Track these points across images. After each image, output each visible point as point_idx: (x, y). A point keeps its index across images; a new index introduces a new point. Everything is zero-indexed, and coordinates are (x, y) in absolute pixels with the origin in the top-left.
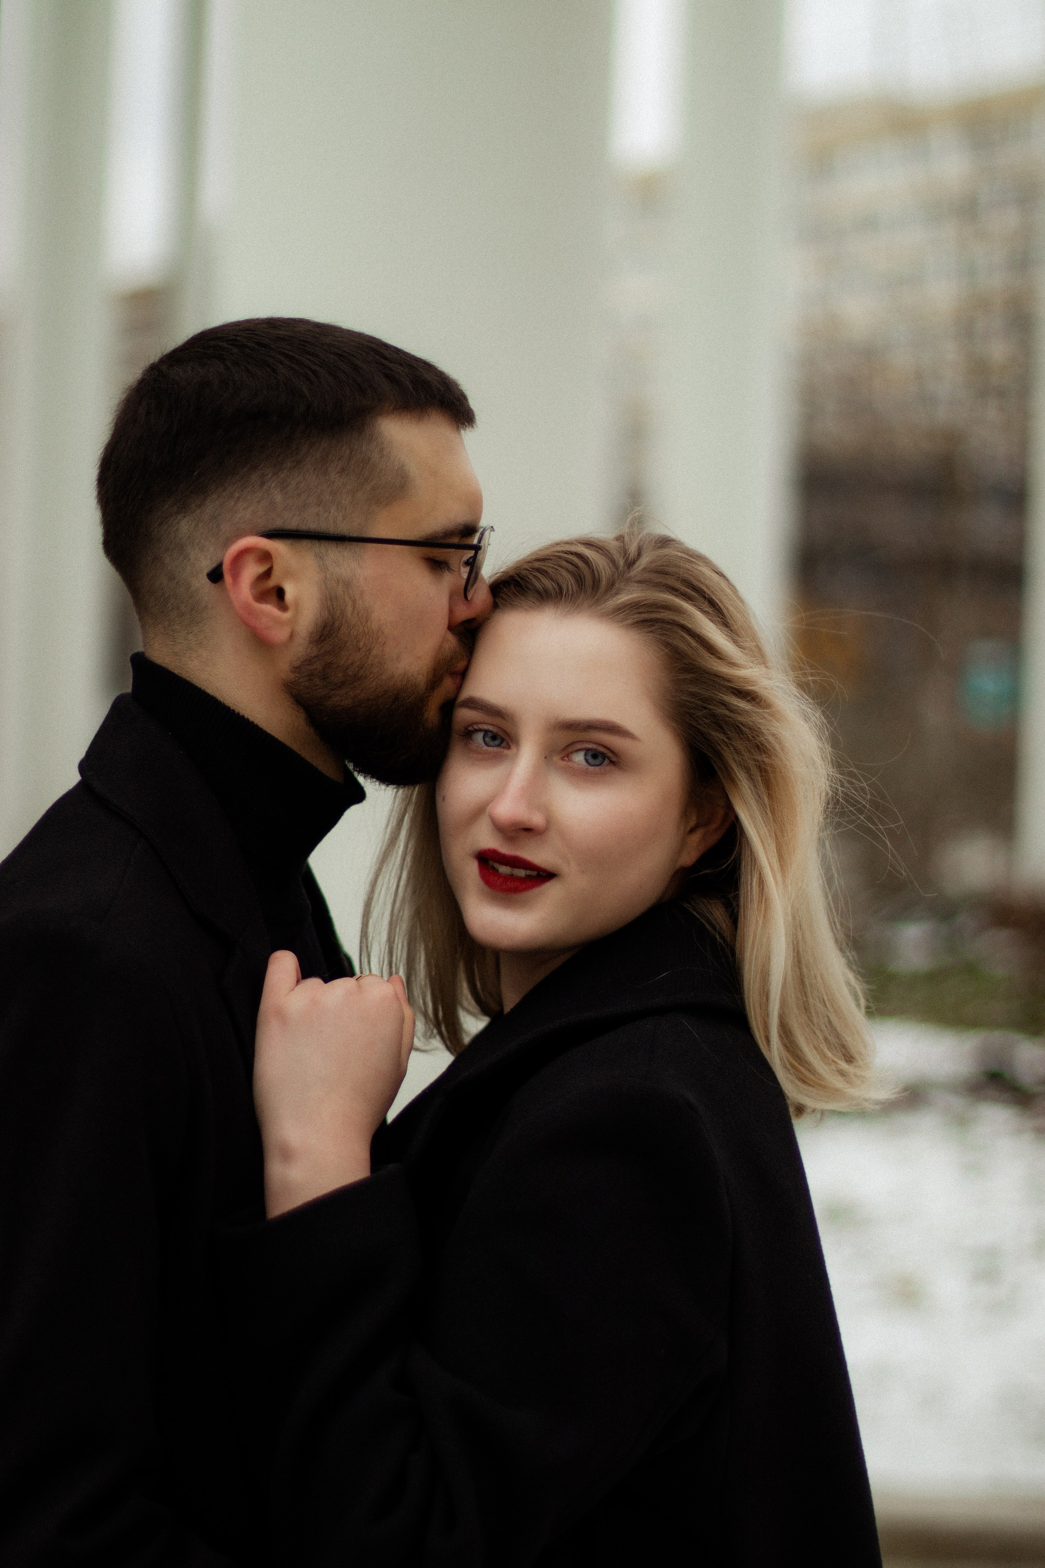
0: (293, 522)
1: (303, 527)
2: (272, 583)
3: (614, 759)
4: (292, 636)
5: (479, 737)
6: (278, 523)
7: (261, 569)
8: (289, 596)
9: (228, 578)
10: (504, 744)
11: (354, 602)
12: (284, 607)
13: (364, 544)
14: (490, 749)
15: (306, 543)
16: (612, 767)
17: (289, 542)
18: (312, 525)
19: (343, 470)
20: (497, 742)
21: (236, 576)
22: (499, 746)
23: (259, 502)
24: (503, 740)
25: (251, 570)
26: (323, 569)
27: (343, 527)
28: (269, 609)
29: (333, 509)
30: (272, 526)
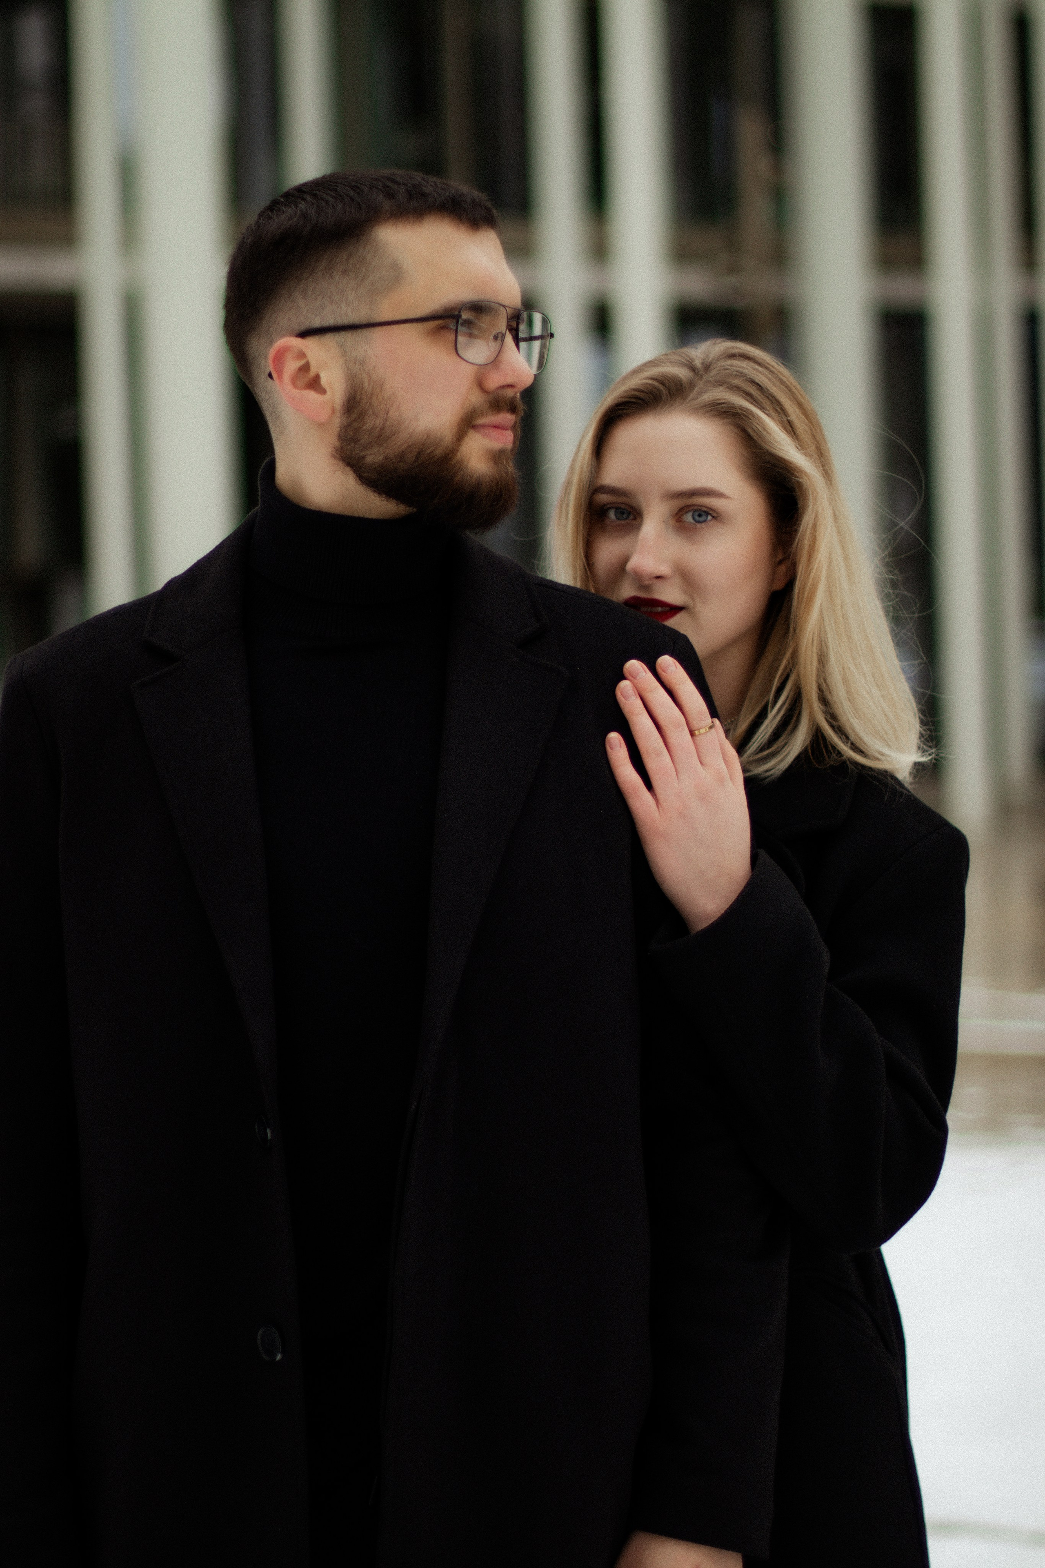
1: (325, 324)
2: (312, 373)
3: (715, 515)
4: (330, 412)
5: (612, 514)
6: (306, 324)
7: (301, 363)
8: (324, 381)
9: (274, 375)
10: (631, 517)
11: (369, 376)
12: (323, 391)
13: (372, 328)
14: (622, 522)
15: (329, 337)
16: (714, 523)
17: (317, 337)
18: (330, 321)
20: (625, 516)
21: (280, 373)
22: (627, 518)
23: (291, 309)
24: (629, 513)
25: (291, 366)
26: (344, 354)
27: (353, 317)
28: (312, 395)
29: (343, 305)
30: (303, 328)
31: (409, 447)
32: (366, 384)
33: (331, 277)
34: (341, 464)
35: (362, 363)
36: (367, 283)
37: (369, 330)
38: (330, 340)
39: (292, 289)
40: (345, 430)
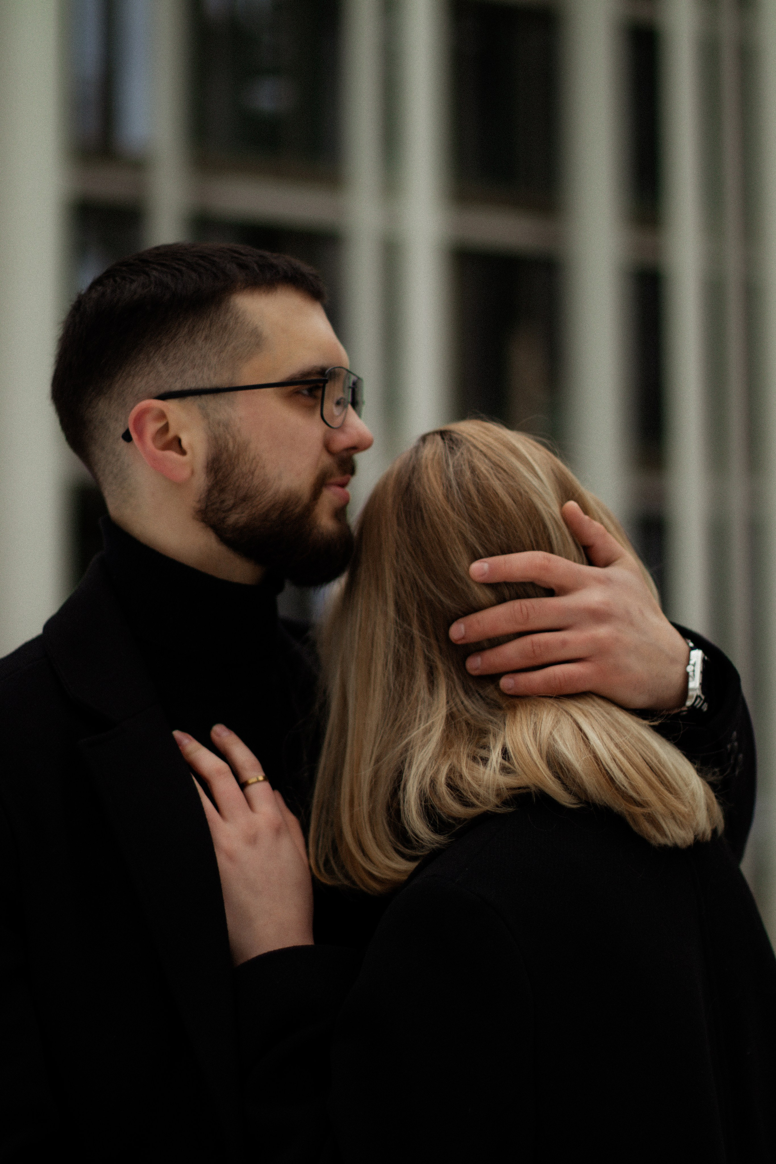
0: (177, 387)
1: (186, 387)
4: (193, 473)
6: (166, 388)
7: (160, 425)
8: (185, 443)
9: (134, 436)
11: (234, 437)
12: (183, 452)
13: (234, 392)
15: (190, 399)
17: (177, 400)
18: (192, 384)
19: (206, 338)
21: (141, 434)
23: (149, 374)
26: (206, 416)
27: (216, 381)
28: (173, 455)
29: (205, 369)
30: (162, 391)
31: (273, 506)
32: (231, 445)
33: (194, 343)
34: (202, 524)
35: (227, 426)
36: (229, 348)
37: (232, 393)
38: (192, 404)
39: (151, 355)
40: (209, 491)
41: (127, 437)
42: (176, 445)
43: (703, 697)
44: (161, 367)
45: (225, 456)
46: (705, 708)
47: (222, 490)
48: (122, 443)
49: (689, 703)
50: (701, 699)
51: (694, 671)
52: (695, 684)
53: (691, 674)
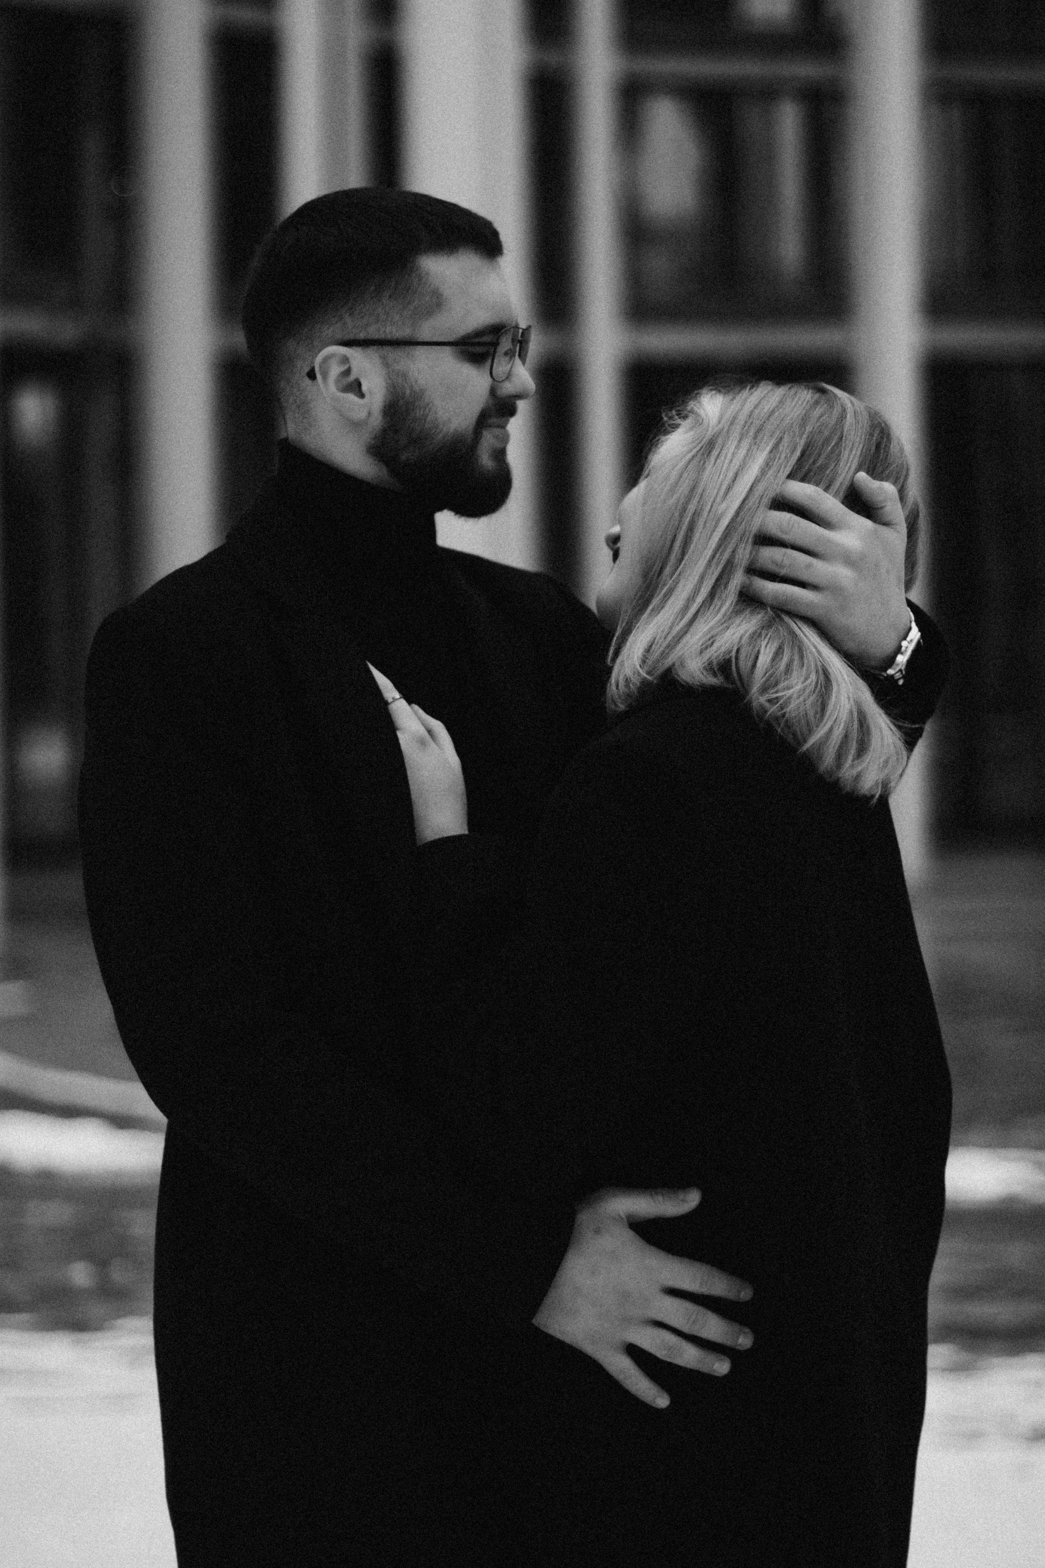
0: (362, 336)
1: (369, 337)
4: (369, 414)
6: (351, 336)
11: (411, 387)
13: (414, 346)
15: (372, 348)
17: (359, 349)
18: (376, 335)
19: (391, 297)
21: (325, 375)
27: (397, 336)
29: (389, 324)
30: (347, 339)
32: (408, 393)
33: (379, 300)
34: (375, 459)
35: (405, 376)
36: (412, 306)
37: (411, 347)
38: (374, 353)
39: (339, 307)
40: (384, 431)
41: (312, 375)
42: (356, 387)
43: (904, 672)
44: (348, 319)
45: (401, 402)
46: (901, 682)
47: (396, 432)
48: (307, 381)
49: (890, 672)
50: (902, 673)
51: (907, 648)
52: (902, 659)
53: (903, 649)
